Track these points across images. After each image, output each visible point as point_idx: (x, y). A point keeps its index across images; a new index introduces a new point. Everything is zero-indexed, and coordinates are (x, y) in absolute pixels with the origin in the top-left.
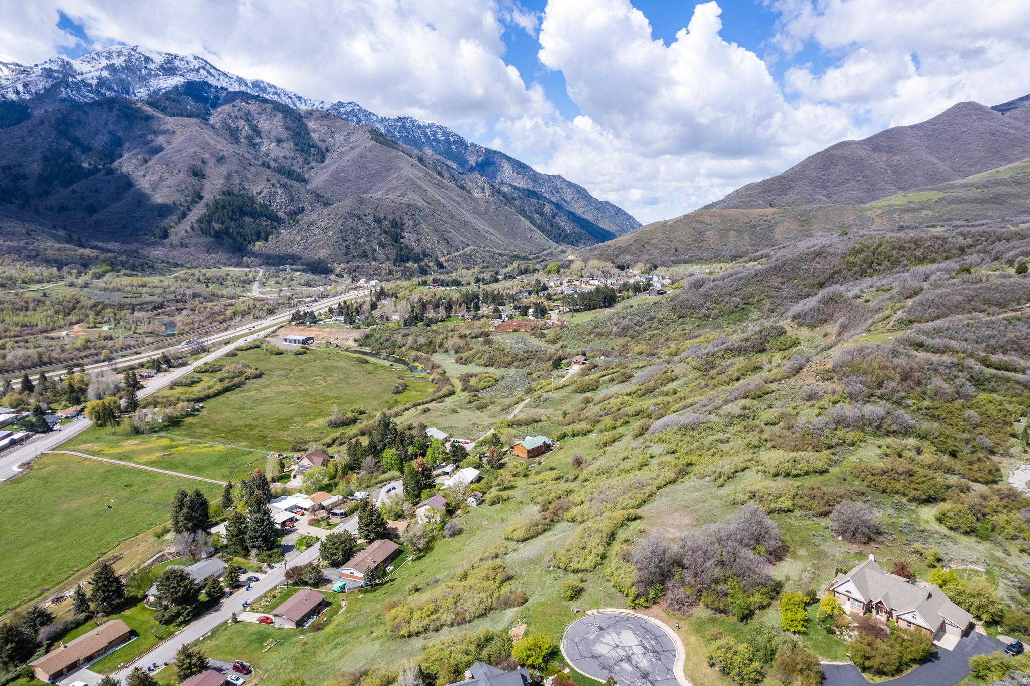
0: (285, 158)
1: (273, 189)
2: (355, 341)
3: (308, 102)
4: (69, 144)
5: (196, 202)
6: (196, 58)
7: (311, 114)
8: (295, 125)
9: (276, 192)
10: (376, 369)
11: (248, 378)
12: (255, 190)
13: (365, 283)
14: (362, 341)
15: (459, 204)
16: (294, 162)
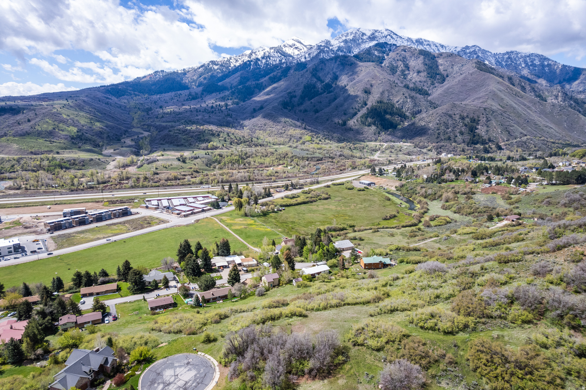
0: (420, 82)
1: (405, 100)
2: (396, 187)
3: (447, 48)
4: (315, 80)
5: (363, 107)
6: (387, 30)
7: (441, 55)
8: (430, 62)
9: (407, 101)
10: (390, 205)
11: (320, 199)
12: (395, 100)
13: (445, 155)
14: (399, 188)
15: (529, 107)
16: (425, 84)
